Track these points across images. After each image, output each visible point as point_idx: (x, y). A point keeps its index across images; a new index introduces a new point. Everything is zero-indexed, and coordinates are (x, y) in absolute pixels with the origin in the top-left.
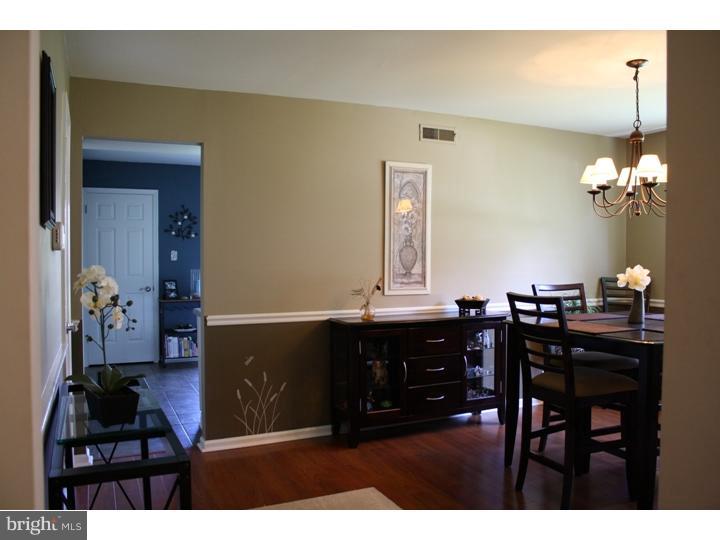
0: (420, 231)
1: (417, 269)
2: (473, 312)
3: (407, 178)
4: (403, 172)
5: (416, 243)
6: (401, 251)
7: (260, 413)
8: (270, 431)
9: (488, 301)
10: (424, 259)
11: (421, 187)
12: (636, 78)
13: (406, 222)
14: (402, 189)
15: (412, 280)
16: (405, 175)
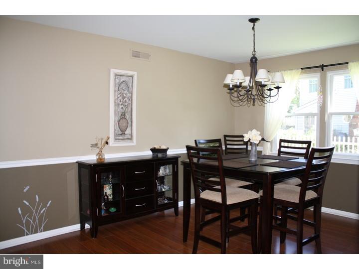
0: (130, 109)
1: (128, 132)
2: (160, 155)
3: (123, 79)
4: (121, 76)
5: (128, 116)
6: (119, 121)
7: (34, 221)
8: (41, 232)
9: (168, 148)
10: (131, 125)
11: (130, 85)
12: (253, 28)
13: (122, 104)
14: (120, 85)
15: (125, 138)
16: (121, 77)
